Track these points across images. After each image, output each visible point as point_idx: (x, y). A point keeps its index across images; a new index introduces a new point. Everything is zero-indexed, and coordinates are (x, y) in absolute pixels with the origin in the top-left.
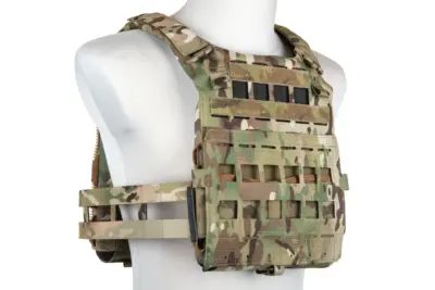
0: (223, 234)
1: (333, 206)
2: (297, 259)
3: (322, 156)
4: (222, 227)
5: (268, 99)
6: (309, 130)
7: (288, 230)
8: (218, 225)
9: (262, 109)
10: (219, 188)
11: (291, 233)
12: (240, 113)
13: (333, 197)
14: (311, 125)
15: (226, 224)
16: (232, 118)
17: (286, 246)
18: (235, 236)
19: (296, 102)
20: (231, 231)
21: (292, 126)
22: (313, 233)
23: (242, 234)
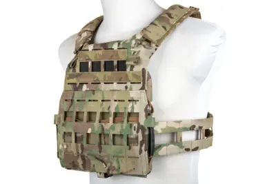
0: (66, 150)
1: (137, 138)
2: (109, 170)
3: (131, 104)
4: (65, 147)
5: (100, 71)
6: (126, 87)
7: (100, 152)
8: (63, 145)
10: (63, 125)
11: (102, 154)
13: (138, 132)
14: (129, 84)
15: (67, 146)
16: (78, 84)
17: (102, 161)
18: (72, 152)
19: (118, 70)
20: (69, 150)
21: (115, 86)
22: (120, 155)
23: (75, 152)
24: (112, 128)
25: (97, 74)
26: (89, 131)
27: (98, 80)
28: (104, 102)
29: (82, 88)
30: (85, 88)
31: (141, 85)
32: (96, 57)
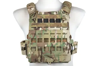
0: (33, 55)
1: (67, 48)
2: (54, 61)
3: (64, 35)
4: (32, 53)
5: (48, 22)
6: (61, 29)
7: (51, 54)
8: (31, 52)
9: (46, 25)
10: (31, 44)
11: (52, 54)
12: (39, 26)
13: (67, 45)
14: (61, 28)
15: (33, 52)
16: (37, 27)
17: (51, 58)
18: (36, 55)
19: (56, 22)
21: (55, 28)
22: (59, 54)
23: (37, 55)
24: (57, 44)
25: (47, 24)
26: (46, 46)
27: (47, 26)
28: (52, 35)
29: (39, 29)
30: (41, 29)
31: (67, 28)
32: (46, 17)
